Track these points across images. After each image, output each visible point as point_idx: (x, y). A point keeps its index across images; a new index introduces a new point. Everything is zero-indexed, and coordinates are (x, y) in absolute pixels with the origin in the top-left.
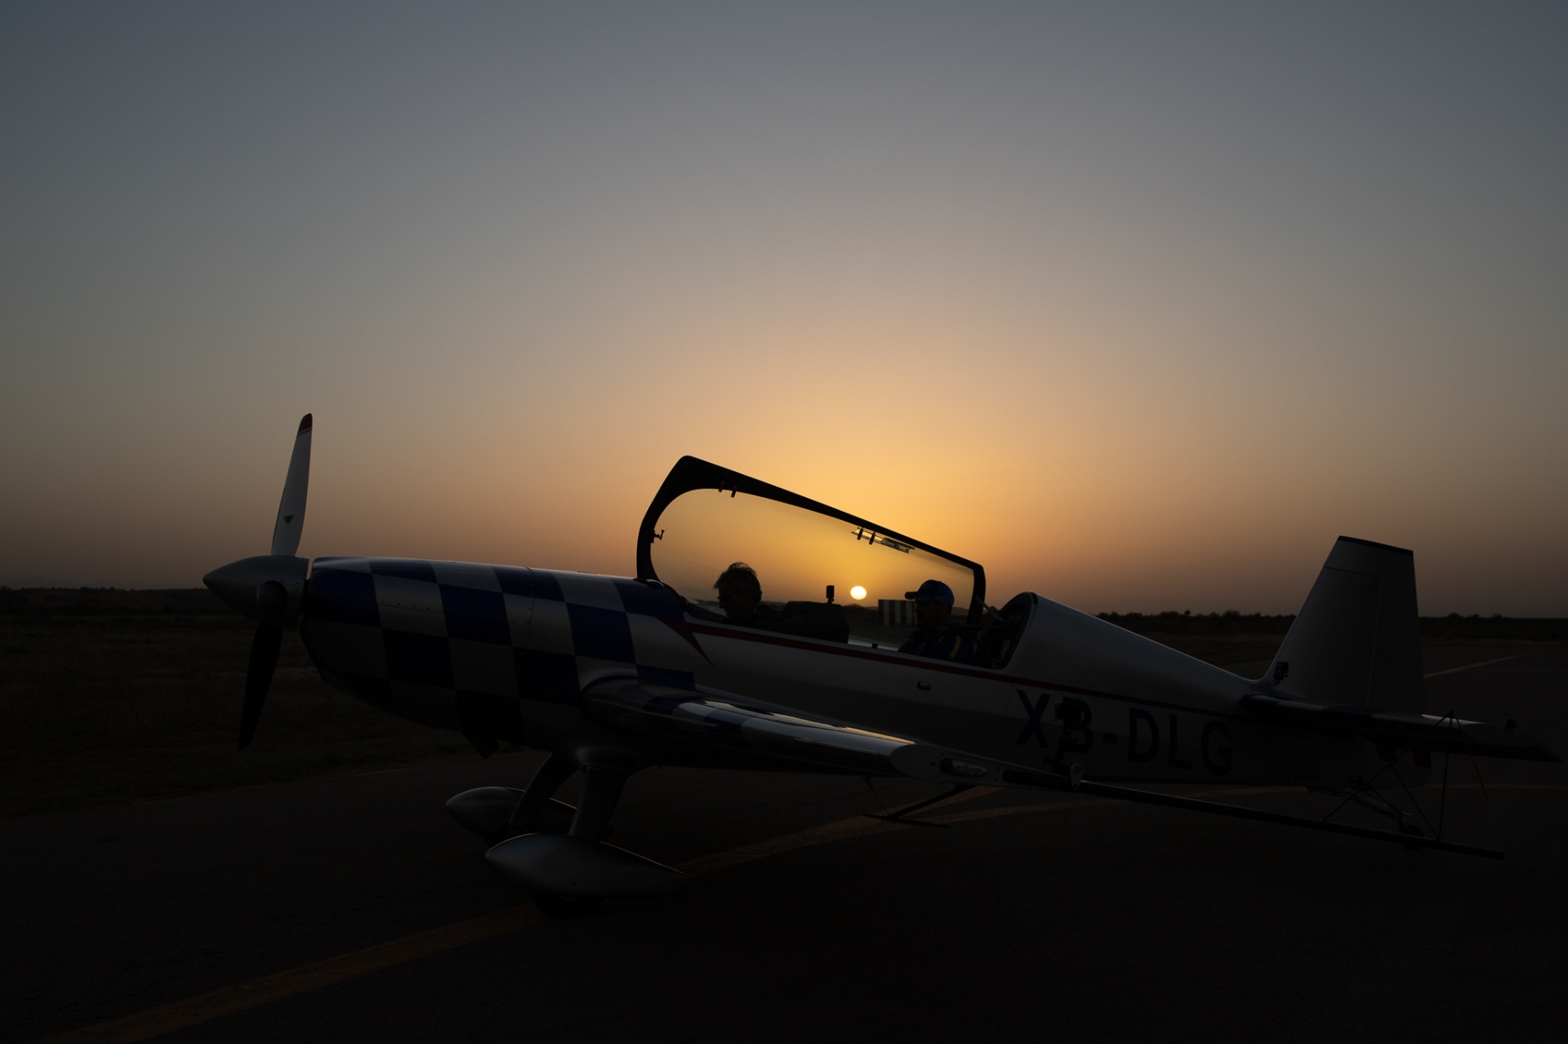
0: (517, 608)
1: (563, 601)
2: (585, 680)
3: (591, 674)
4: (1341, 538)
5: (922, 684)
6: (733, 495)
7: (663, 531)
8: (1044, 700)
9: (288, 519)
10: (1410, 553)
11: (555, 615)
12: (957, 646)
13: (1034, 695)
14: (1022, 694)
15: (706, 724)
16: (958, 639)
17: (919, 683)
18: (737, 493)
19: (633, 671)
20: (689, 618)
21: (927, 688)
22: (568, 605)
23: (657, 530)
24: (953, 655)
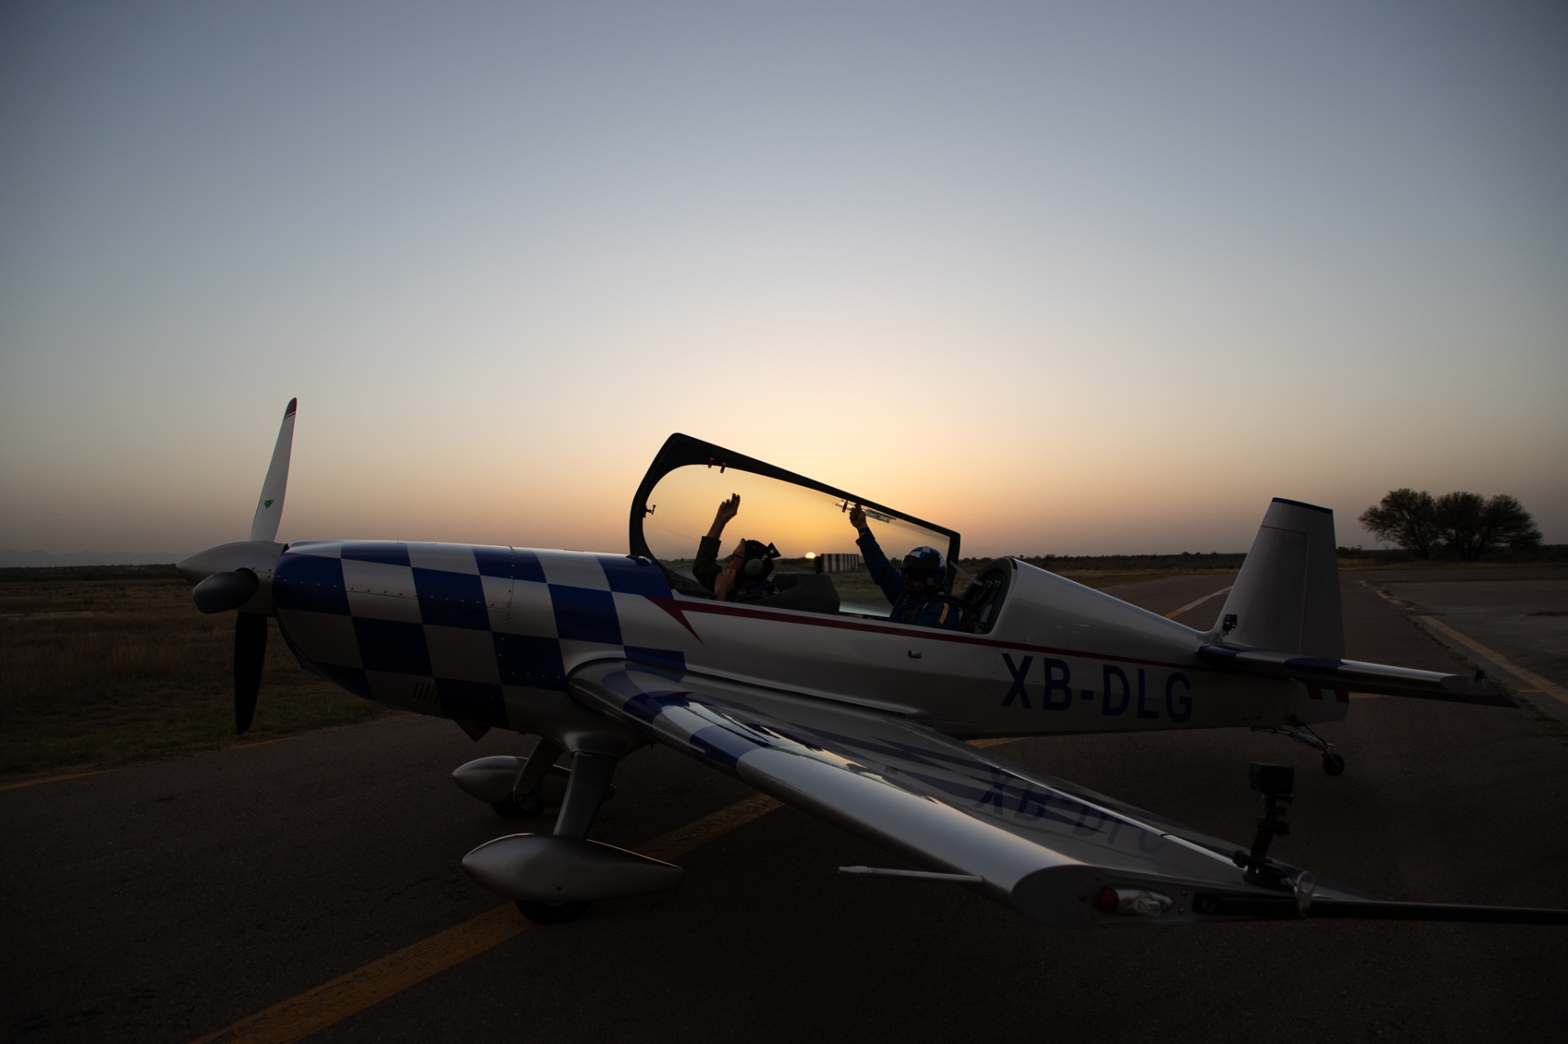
0: (496, 590)
1: (545, 581)
2: (569, 666)
3: (578, 656)
4: (1275, 500)
5: (913, 653)
6: (722, 471)
7: (654, 506)
8: (1027, 661)
9: (268, 504)
10: (1330, 512)
11: (535, 597)
12: (945, 613)
13: (1017, 657)
14: (1007, 657)
15: (692, 746)
16: (946, 605)
17: (910, 652)
18: (726, 469)
19: (622, 654)
20: (677, 596)
21: (918, 656)
22: (550, 586)
23: (649, 505)
24: (942, 621)
